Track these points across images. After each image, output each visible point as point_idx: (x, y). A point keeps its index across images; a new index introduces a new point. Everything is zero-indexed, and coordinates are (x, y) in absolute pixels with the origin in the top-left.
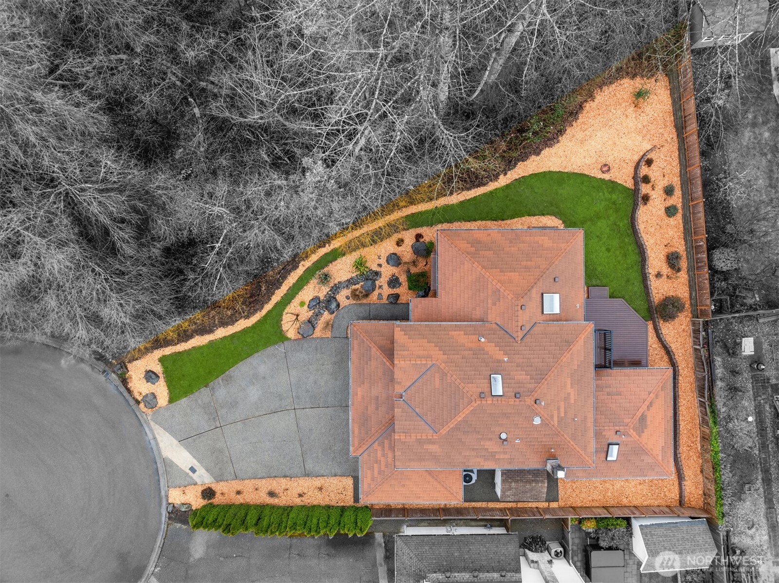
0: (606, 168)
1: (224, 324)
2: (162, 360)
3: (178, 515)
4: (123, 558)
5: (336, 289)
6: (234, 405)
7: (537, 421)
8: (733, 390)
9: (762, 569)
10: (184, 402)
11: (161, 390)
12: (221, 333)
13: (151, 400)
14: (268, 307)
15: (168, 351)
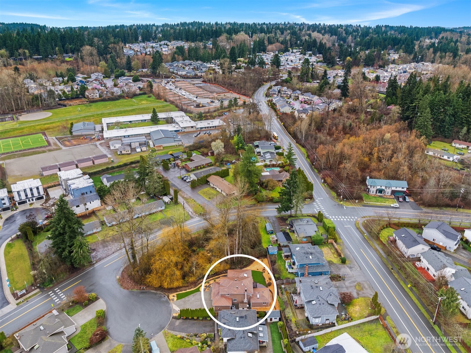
0: (258, 269)
1: (189, 289)
2: (177, 294)
3: (175, 318)
4: (161, 326)
5: (210, 284)
6: (189, 301)
7: (242, 284)
8: (282, 293)
9: (292, 319)
10: (179, 300)
11: (175, 298)
12: (188, 291)
13: (173, 300)
14: (197, 287)
15: (178, 293)
